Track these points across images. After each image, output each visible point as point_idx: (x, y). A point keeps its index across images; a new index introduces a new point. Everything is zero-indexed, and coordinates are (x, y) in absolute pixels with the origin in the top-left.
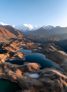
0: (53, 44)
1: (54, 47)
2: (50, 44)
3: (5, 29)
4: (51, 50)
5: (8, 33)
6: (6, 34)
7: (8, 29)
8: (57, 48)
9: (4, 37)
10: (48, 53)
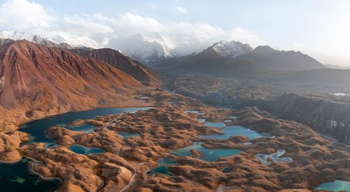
0: (255, 108)
1: (258, 113)
2: (249, 109)
3: (110, 66)
4: (254, 118)
5: (120, 75)
6: (117, 81)
7: (109, 59)
8: (264, 115)
9: (116, 89)
10: (252, 124)
